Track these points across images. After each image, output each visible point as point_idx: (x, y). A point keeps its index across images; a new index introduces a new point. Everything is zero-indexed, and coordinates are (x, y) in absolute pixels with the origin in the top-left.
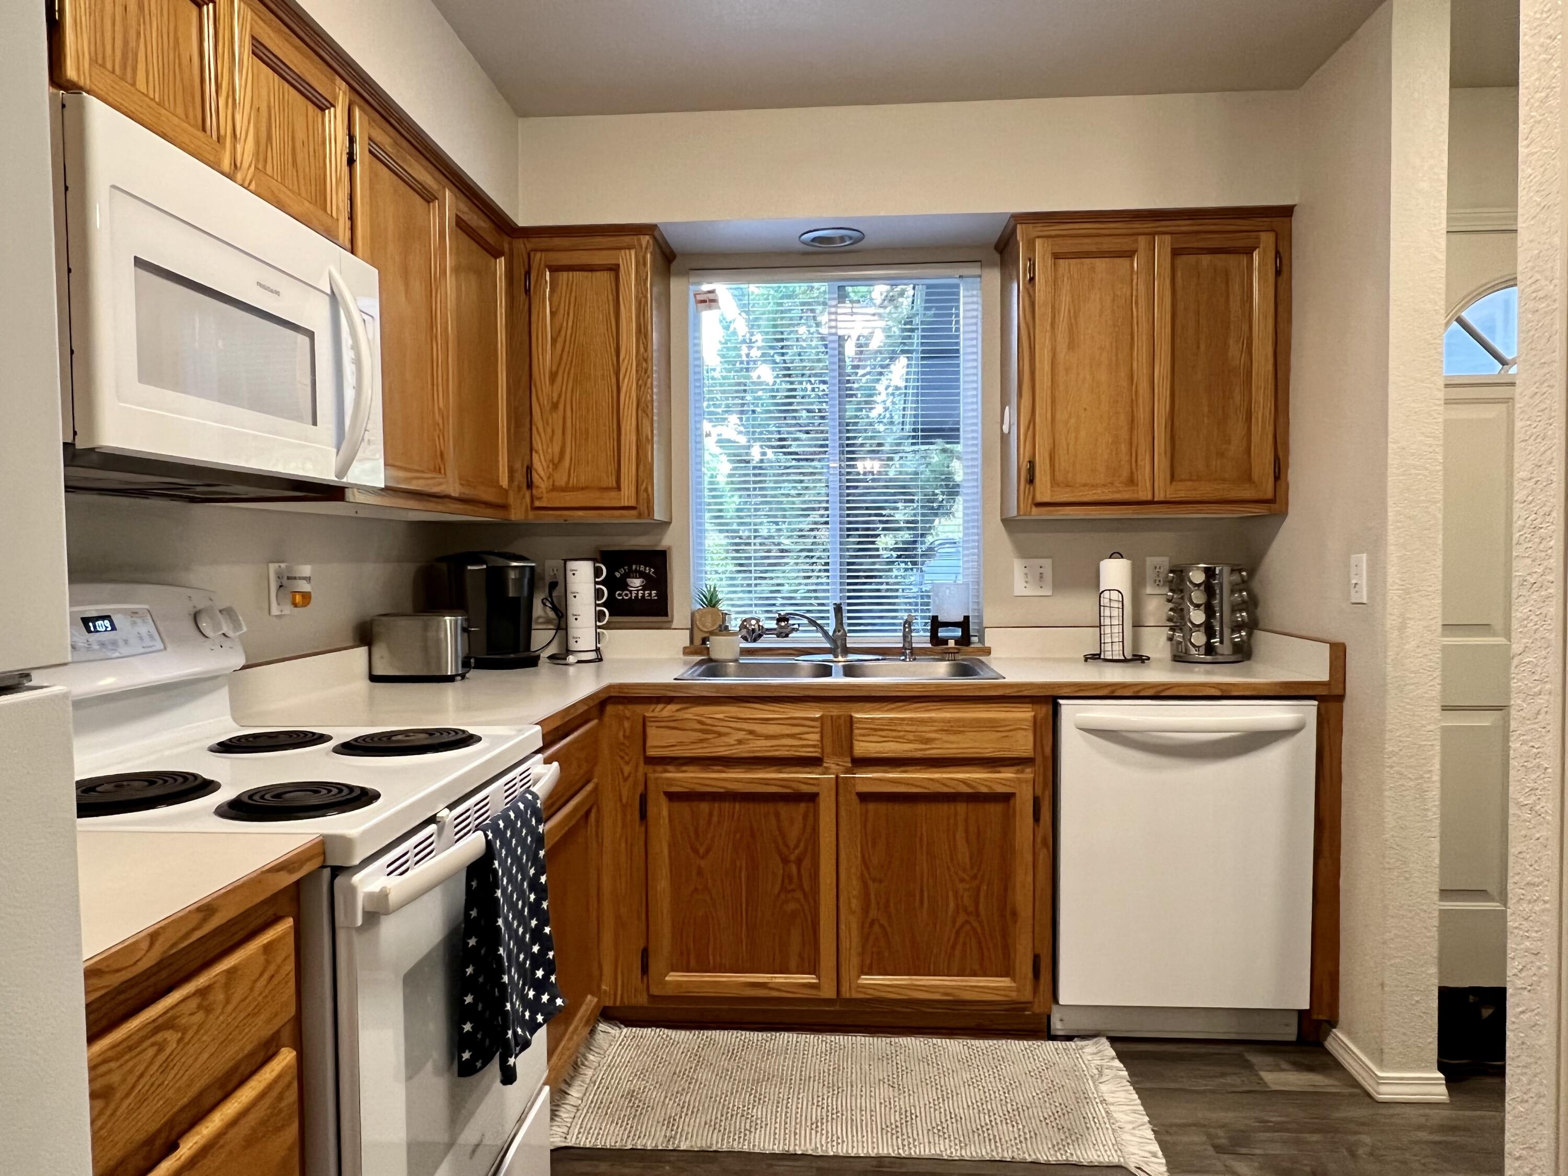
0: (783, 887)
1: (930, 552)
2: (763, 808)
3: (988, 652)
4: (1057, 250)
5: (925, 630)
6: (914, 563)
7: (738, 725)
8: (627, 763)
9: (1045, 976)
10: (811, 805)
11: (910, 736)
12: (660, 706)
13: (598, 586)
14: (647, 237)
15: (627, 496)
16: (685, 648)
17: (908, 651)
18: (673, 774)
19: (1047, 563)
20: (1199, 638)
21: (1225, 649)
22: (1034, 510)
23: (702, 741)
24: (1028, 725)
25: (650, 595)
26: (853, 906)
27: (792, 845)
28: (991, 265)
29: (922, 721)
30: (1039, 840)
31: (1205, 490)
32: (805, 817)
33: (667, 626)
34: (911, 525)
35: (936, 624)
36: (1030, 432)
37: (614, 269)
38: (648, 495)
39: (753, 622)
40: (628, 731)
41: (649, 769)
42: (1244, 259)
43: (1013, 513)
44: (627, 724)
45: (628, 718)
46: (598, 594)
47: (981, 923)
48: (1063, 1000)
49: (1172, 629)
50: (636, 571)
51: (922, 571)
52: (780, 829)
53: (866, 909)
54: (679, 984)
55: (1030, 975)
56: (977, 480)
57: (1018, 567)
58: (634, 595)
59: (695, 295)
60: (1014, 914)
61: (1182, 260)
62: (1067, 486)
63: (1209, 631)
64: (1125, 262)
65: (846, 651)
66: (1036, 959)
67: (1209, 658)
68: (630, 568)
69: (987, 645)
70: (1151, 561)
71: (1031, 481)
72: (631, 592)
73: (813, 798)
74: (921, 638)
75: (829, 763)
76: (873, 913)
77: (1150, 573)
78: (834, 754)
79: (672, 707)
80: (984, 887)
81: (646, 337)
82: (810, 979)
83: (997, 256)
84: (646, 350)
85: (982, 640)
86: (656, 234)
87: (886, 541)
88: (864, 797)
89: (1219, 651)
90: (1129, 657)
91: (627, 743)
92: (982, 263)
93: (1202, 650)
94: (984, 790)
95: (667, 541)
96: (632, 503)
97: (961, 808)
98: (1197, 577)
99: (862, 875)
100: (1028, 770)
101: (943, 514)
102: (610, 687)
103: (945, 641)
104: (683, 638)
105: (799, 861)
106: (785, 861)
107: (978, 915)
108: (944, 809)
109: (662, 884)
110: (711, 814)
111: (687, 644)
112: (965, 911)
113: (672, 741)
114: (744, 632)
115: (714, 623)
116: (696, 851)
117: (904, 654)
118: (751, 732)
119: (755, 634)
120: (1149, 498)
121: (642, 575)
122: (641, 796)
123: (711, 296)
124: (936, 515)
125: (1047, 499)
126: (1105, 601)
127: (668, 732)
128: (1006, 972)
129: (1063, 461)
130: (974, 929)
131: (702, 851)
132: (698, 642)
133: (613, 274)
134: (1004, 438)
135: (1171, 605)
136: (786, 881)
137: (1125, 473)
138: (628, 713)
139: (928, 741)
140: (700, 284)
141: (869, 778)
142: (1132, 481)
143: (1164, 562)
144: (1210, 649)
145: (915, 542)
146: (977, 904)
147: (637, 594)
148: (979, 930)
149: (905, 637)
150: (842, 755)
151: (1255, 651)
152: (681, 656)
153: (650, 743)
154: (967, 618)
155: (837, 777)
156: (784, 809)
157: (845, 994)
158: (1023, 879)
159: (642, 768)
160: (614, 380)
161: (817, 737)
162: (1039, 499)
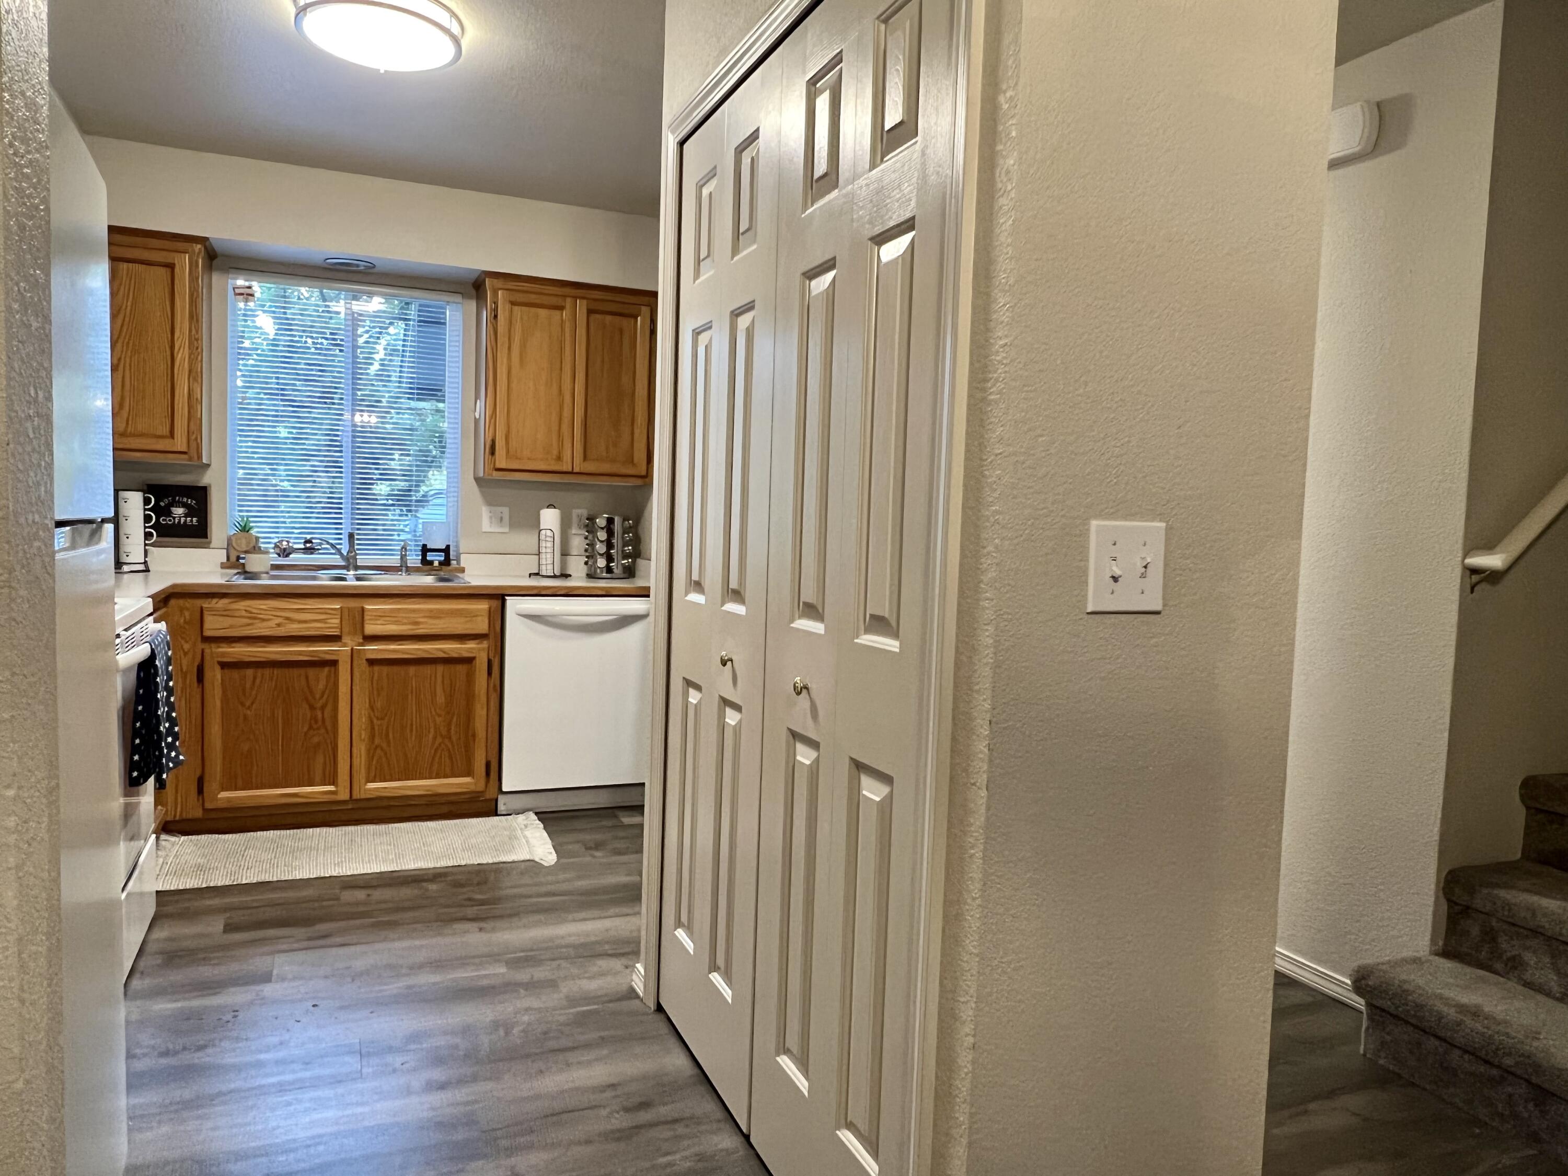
0: (311, 727)
1: (423, 501)
2: (296, 672)
3: (463, 570)
4: (513, 299)
5: (417, 555)
6: (410, 511)
7: (278, 614)
8: (187, 642)
9: (494, 775)
10: (333, 669)
11: (405, 621)
12: (215, 601)
13: (147, 512)
14: (199, 246)
15: (180, 443)
16: (222, 563)
17: (403, 568)
18: (225, 649)
19: (506, 511)
20: (602, 563)
21: (617, 571)
22: (495, 473)
23: (249, 625)
24: (486, 614)
25: (192, 521)
26: (363, 737)
27: (318, 696)
28: (470, 298)
29: (414, 611)
30: (491, 685)
31: (606, 467)
32: (328, 677)
33: (207, 546)
34: (407, 475)
35: (425, 550)
36: (493, 421)
37: (171, 267)
38: (198, 444)
39: (285, 543)
40: (188, 617)
41: (206, 646)
42: (632, 321)
43: (481, 474)
44: (187, 614)
45: (188, 609)
46: (147, 519)
47: (452, 743)
48: (505, 788)
49: (587, 557)
50: (179, 501)
51: (416, 516)
52: (309, 686)
53: (372, 737)
54: (229, 800)
55: (484, 774)
56: (457, 448)
57: (485, 511)
58: (177, 521)
59: (234, 289)
60: (474, 736)
61: (594, 317)
62: (517, 458)
63: (610, 559)
64: (558, 312)
65: (357, 568)
66: (488, 765)
67: (609, 575)
68: (174, 500)
69: (462, 565)
70: (576, 512)
71: (493, 452)
72: (174, 518)
73: (334, 663)
74: (414, 559)
75: (346, 639)
76: (377, 741)
77: (575, 520)
78: (349, 633)
79: (225, 601)
80: (455, 719)
81: (197, 321)
82: (331, 788)
83: (474, 292)
84: (197, 332)
85: (458, 563)
86: (207, 243)
87: (382, 489)
88: (372, 662)
89: (615, 571)
90: (557, 573)
91: (187, 627)
92: (465, 295)
93: (605, 570)
94: (455, 655)
95: (206, 479)
96: (184, 449)
97: (440, 668)
98: (601, 522)
99: (369, 714)
100: (485, 642)
101: (436, 467)
102: (174, 586)
103: (431, 563)
104: (222, 556)
105: (323, 708)
106: (312, 707)
107: (450, 738)
108: (427, 670)
109: (215, 730)
110: (255, 678)
111: (225, 560)
112: (441, 736)
113: (226, 625)
114: (278, 551)
115: (248, 543)
116: (243, 704)
117: (401, 571)
118: (287, 619)
119: (285, 553)
120: (570, 470)
121: (184, 505)
122: (198, 666)
123: (248, 291)
124: (430, 467)
125: (503, 466)
126: (542, 537)
127: (221, 619)
128: (469, 773)
129: (513, 443)
130: (446, 746)
131: (248, 704)
132: (233, 558)
133: (169, 270)
134: (476, 421)
135: (587, 541)
136: (313, 722)
137: (555, 452)
138: (188, 605)
139: (417, 623)
140: (236, 279)
141: (373, 649)
142: (559, 458)
143: (584, 512)
144: (609, 570)
145: (410, 491)
146: (449, 730)
147: (180, 520)
148: (450, 746)
149: (402, 558)
150: (355, 634)
151: (637, 573)
152: (220, 569)
153: (207, 626)
154: (448, 547)
155: (352, 649)
156: (312, 672)
157: (356, 795)
158: (480, 712)
159: (201, 646)
160: (169, 353)
161: (338, 621)
162: (498, 465)
